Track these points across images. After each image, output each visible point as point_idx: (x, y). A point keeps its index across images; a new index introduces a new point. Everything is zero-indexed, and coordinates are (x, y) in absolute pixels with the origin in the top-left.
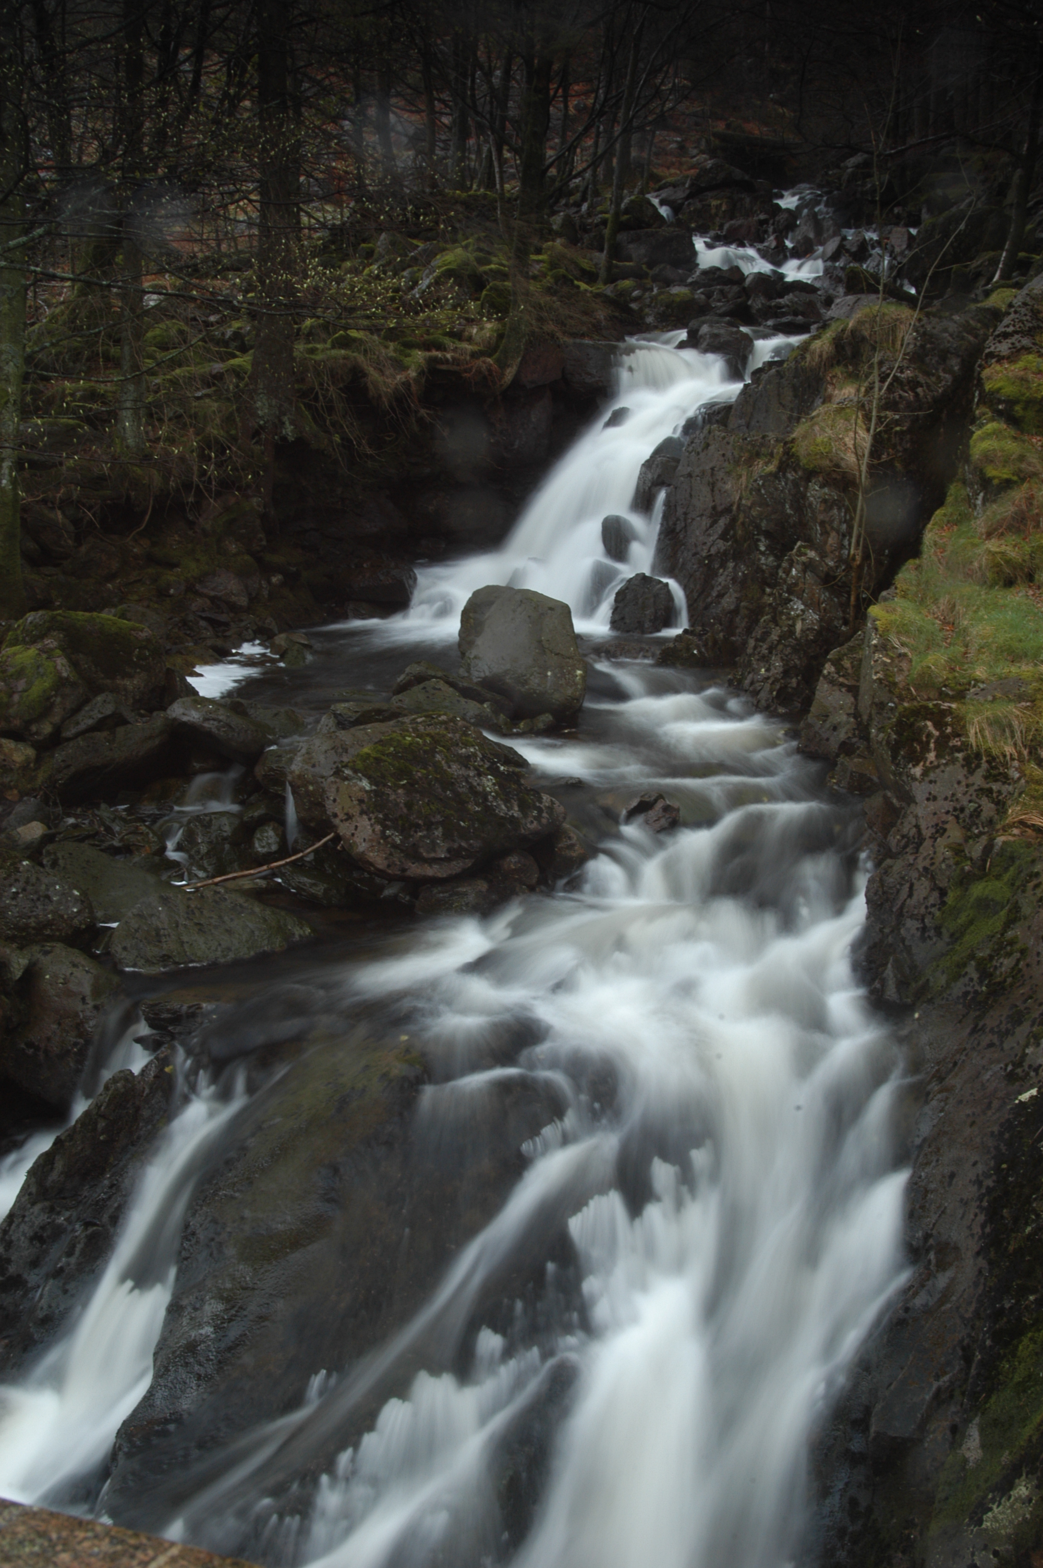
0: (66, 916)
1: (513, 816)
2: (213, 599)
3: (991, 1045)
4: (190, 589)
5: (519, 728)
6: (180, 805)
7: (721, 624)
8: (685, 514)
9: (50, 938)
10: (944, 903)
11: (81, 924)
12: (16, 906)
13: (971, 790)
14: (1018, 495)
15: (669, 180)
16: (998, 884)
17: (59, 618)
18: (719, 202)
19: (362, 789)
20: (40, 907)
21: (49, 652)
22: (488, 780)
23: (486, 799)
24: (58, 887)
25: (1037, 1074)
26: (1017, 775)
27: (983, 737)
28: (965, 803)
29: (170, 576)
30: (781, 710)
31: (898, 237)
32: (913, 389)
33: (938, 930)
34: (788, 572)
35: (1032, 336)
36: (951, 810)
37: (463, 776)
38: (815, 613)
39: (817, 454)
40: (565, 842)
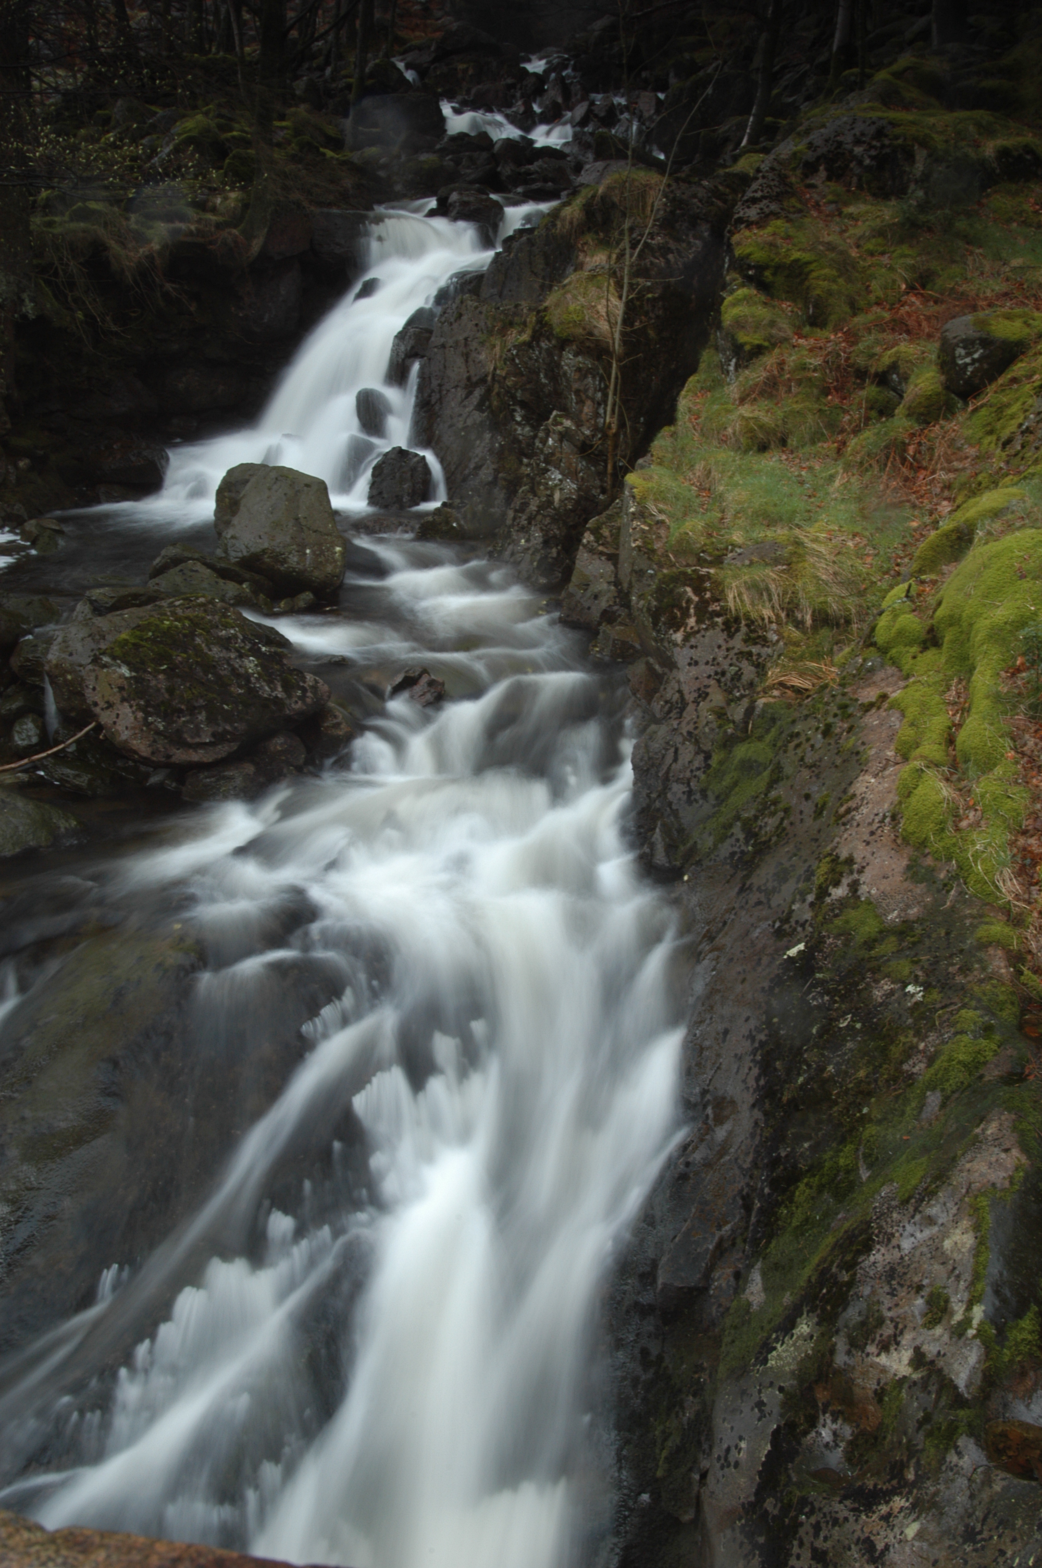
1: (276, 697)
3: (759, 903)
5: (279, 607)
7: (479, 496)
8: (440, 385)
10: (708, 766)
13: (732, 653)
14: (770, 360)
15: (414, 43)
16: (761, 745)
18: (465, 66)
19: (122, 676)
22: (250, 662)
23: (248, 681)
25: (804, 929)
26: (775, 638)
27: (742, 601)
28: (726, 667)
30: (543, 581)
31: (646, 102)
32: (664, 256)
33: (704, 793)
34: (544, 442)
35: (780, 201)
36: (712, 674)
37: (224, 658)
38: (572, 482)
39: (569, 322)
40: (330, 721)
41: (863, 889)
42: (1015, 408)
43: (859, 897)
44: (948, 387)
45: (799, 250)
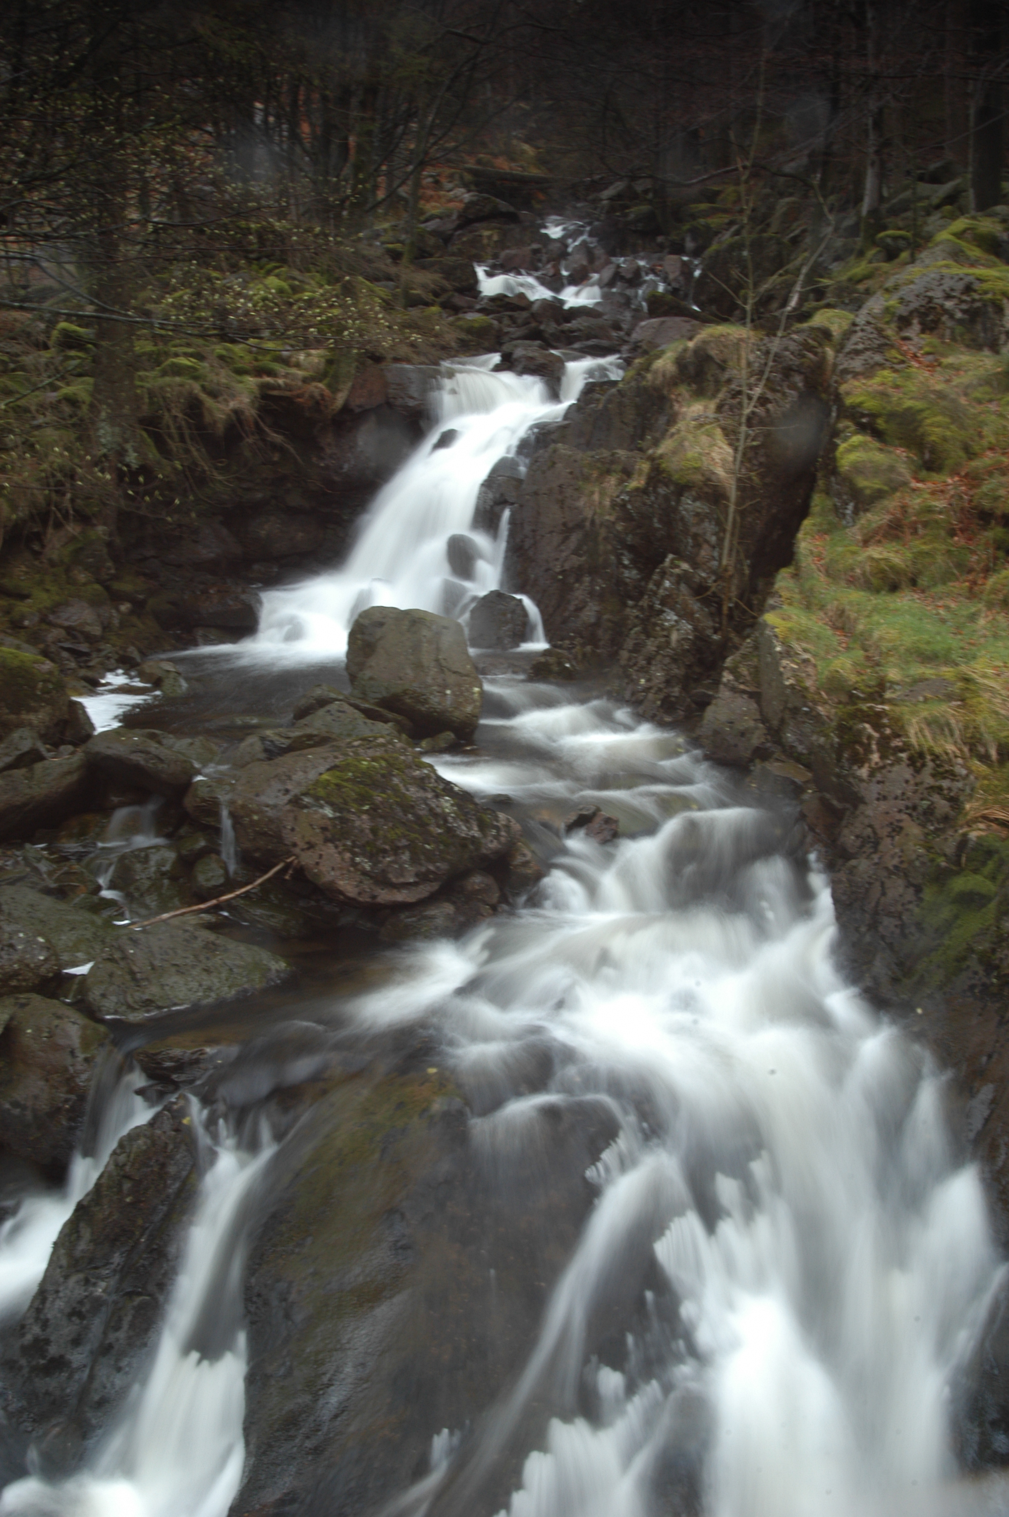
0: (32, 965)
1: (473, 837)
2: (69, 630)
4: (44, 620)
5: (421, 747)
6: (103, 841)
7: (582, 637)
8: (534, 531)
9: (18, 990)
10: (921, 900)
11: (49, 972)
13: (921, 788)
14: (892, 504)
15: (434, 212)
16: (979, 878)
18: (490, 233)
19: (324, 817)
22: (447, 801)
23: (446, 821)
24: (21, 935)
26: (964, 772)
27: (924, 736)
28: (917, 801)
29: (23, 607)
30: (668, 719)
31: (672, 263)
32: (764, 406)
33: (919, 926)
34: (659, 584)
35: (882, 352)
36: (904, 808)
37: (422, 798)
38: (689, 623)
39: (689, 469)
40: (519, 860)
45: (911, 399)
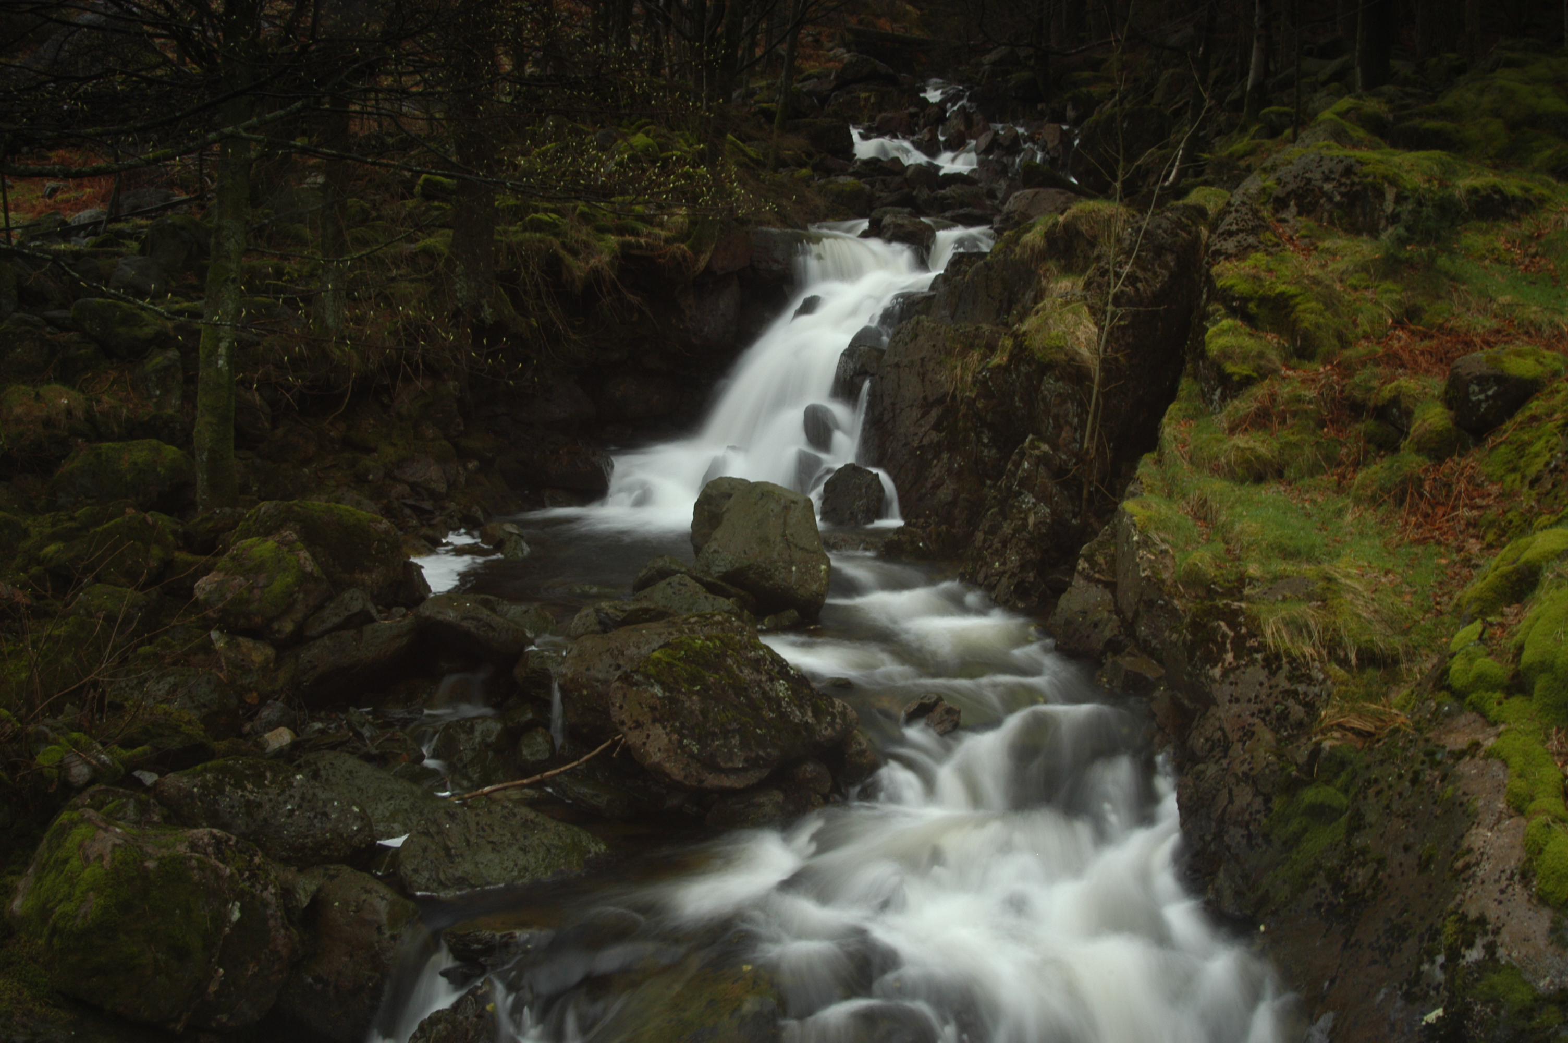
0: (345, 835)
1: (807, 722)
2: (413, 486)
3: (1374, 962)
4: (389, 475)
5: (763, 624)
6: (430, 708)
7: (937, 516)
8: (893, 404)
9: (328, 859)
10: (1270, 810)
11: (362, 843)
12: (292, 824)
13: (1276, 692)
14: (1260, 391)
15: (812, 71)
16: (1331, 790)
17: (296, 508)
18: (867, 94)
19: (653, 696)
20: (318, 825)
21: (290, 545)
22: (780, 685)
23: (779, 706)
24: (336, 803)
25: (1438, 993)
27: (1281, 637)
28: (1271, 705)
29: (368, 461)
30: (1020, 605)
31: (1050, 132)
32: (1133, 284)
33: (1266, 837)
34: (1018, 465)
35: (1256, 234)
36: (1256, 712)
37: (755, 681)
38: (1047, 506)
39: (1052, 348)
40: (855, 748)
41: (1501, 952)
42: (1538, 446)
43: (1498, 961)
44: (1458, 422)
45: (1284, 283)
